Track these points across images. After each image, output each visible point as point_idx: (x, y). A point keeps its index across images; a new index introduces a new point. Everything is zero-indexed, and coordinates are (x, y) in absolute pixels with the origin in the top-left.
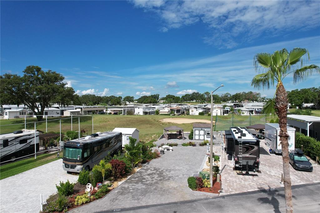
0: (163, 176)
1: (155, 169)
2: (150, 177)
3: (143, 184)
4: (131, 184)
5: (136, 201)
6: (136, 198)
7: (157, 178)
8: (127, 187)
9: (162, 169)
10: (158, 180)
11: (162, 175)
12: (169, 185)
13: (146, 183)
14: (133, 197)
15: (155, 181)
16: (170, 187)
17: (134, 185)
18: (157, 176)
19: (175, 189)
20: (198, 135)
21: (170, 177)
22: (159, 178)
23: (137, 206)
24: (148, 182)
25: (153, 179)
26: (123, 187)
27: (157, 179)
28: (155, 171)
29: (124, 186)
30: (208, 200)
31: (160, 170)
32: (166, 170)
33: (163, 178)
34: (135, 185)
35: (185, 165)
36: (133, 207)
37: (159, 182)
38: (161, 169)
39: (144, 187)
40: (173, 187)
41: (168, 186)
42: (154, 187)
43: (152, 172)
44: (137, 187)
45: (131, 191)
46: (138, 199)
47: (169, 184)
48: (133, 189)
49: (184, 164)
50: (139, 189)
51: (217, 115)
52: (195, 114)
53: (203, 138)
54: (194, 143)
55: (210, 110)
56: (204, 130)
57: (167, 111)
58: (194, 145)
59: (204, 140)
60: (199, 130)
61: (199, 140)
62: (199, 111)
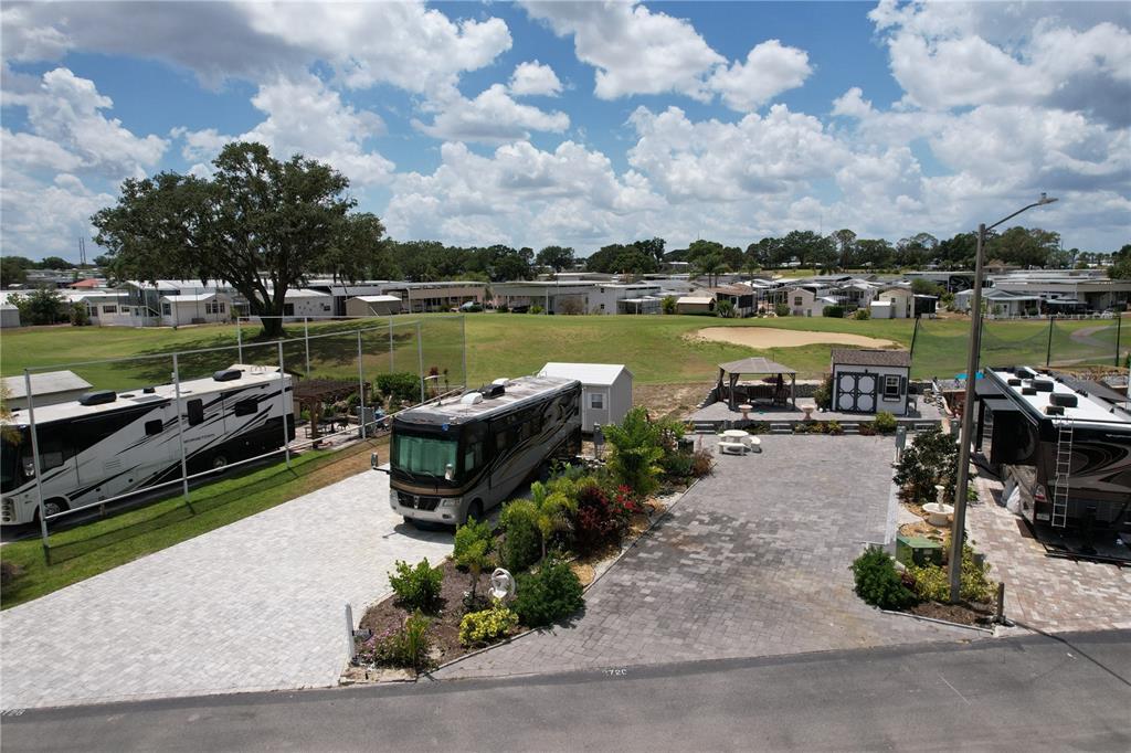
0: (753, 545)
1: (715, 520)
2: (706, 549)
3: (685, 574)
4: (641, 575)
5: (680, 642)
6: (674, 627)
7: (731, 551)
8: (629, 584)
9: (742, 520)
10: (738, 563)
11: (747, 543)
12: (785, 583)
13: (695, 571)
14: (662, 623)
15: (726, 565)
16: (793, 593)
17: (652, 579)
18: (731, 546)
19: (810, 599)
20: (850, 393)
21: (779, 552)
22: (741, 556)
23: (687, 659)
24: (703, 569)
25: (720, 558)
26: (616, 585)
27: (733, 559)
28: (716, 528)
29: (616, 578)
30: (957, 653)
31: (736, 524)
32: (758, 525)
33: (754, 555)
34: (658, 576)
35: (824, 507)
36: (671, 665)
37: (743, 569)
38: (737, 520)
39: (692, 585)
40: (801, 592)
41: (783, 586)
42: (732, 590)
43: (705, 530)
44: (668, 587)
45: (648, 599)
46: (684, 635)
47: (784, 579)
48: (654, 594)
49: (818, 504)
50: (678, 596)
51: (892, 318)
52: (810, 311)
53: (872, 406)
54: (838, 422)
55: (862, 297)
56: (876, 375)
57: (707, 301)
58: (838, 432)
59: (873, 412)
60: (857, 376)
61: (855, 410)
62: (823, 301)
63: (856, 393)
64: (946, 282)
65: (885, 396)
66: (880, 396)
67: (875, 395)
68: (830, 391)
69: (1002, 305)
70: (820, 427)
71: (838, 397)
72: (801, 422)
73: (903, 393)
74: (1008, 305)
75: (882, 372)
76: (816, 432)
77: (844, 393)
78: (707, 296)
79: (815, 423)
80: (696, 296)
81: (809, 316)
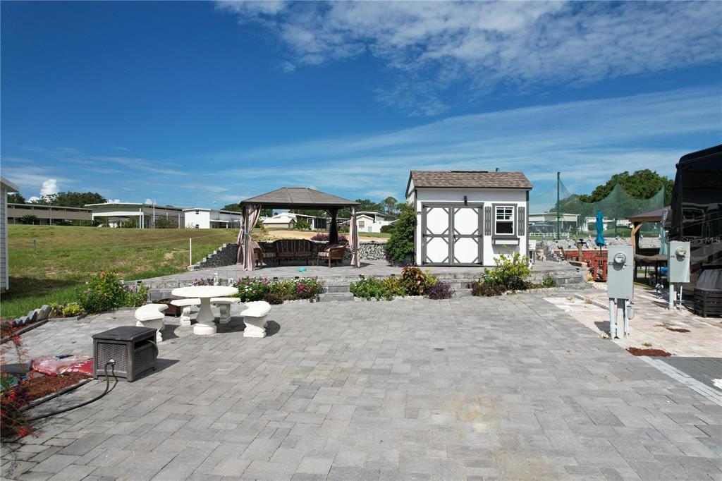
20: (442, 236)
53: (476, 255)
56: (480, 206)
57: (288, 221)
59: (478, 266)
60: (451, 208)
61: (451, 265)
62: (380, 223)
63: (452, 237)
66: (488, 240)
67: (480, 236)
71: (424, 244)
77: (433, 236)
80: (279, 218)
81: (370, 231)
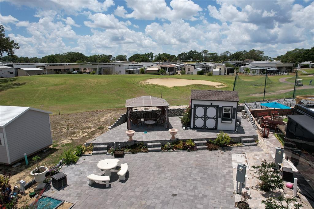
20: (202, 118)
51: (220, 75)
52: (192, 73)
53: (215, 125)
54: (193, 140)
55: (210, 69)
56: (217, 107)
57: (157, 69)
58: (192, 148)
59: (215, 129)
60: (206, 107)
61: (204, 129)
62: (197, 69)
63: (205, 118)
64: (234, 65)
65: (223, 120)
68: (190, 117)
69: (255, 70)
70: (181, 144)
71: (194, 120)
72: (168, 141)
73: (234, 118)
74: (256, 70)
75: (221, 105)
76: (178, 149)
77: (198, 117)
78: (157, 68)
79: (177, 141)
80: (153, 67)
81: (192, 74)
